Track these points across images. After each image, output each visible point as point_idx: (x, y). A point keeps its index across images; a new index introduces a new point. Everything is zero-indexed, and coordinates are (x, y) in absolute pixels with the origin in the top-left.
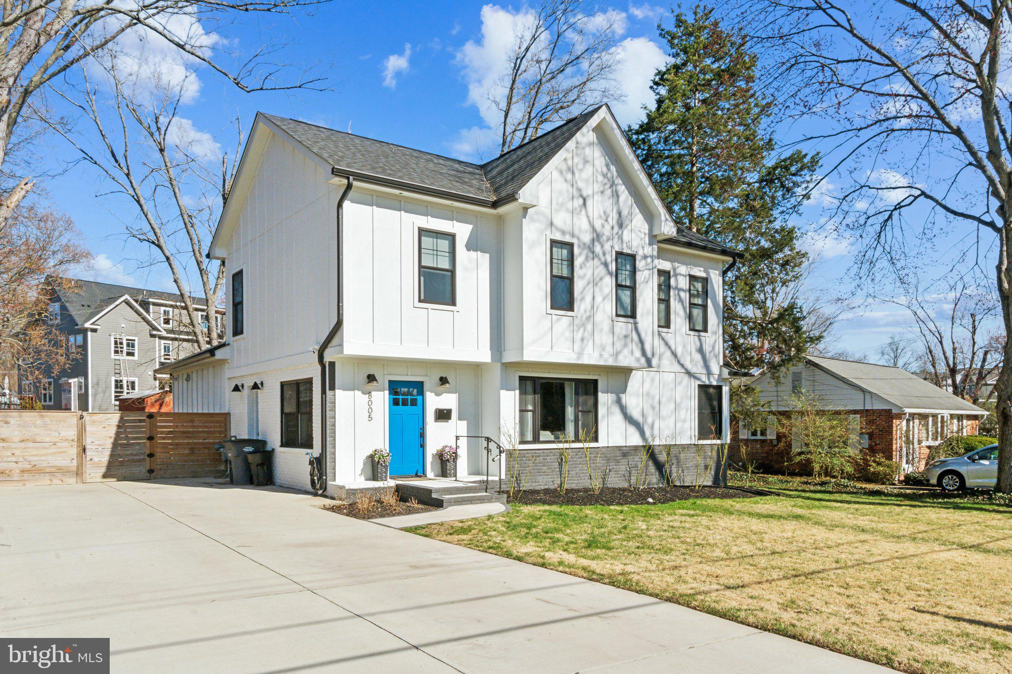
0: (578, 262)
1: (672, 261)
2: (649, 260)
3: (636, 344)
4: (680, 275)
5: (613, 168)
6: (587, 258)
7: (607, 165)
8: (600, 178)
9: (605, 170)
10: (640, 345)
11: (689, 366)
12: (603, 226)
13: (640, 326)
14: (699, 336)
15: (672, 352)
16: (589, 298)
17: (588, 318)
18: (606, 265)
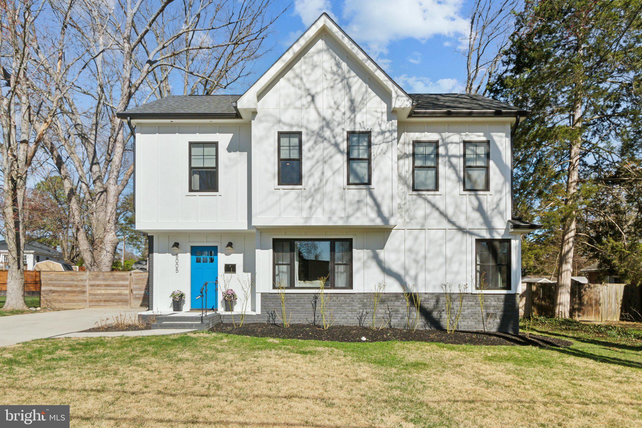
0: (305, 148)
1: (440, 132)
2: (387, 134)
3: (372, 207)
4: (452, 143)
5: (344, 65)
6: (316, 143)
7: (338, 65)
8: (329, 76)
9: (335, 69)
10: (375, 208)
11: (462, 223)
12: (333, 114)
13: (375, 192)
14: (476, 195)
15: (441, 213)
16: (317, 174)
17: (317, 190)
18: (336, 145)
